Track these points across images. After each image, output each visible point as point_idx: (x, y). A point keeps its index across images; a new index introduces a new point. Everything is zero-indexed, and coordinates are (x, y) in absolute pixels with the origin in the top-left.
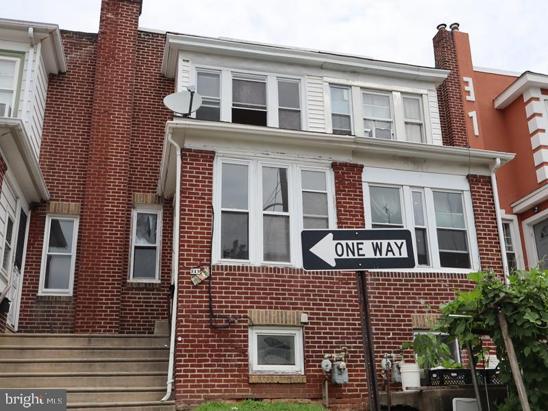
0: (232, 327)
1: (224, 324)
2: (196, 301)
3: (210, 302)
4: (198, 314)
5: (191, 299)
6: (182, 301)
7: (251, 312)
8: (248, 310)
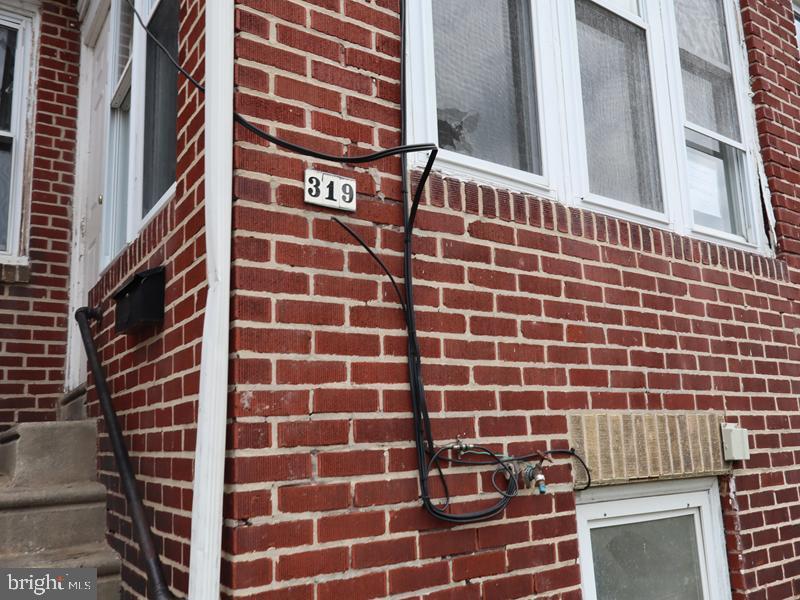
0: (517, 506)
1: (481, 496)
2: (336, 372)
3: (412, 373)
4: (352, 446)
5: (313, 357)
6: (259, 372)
7: (577, 420)
8: (569, 414)
